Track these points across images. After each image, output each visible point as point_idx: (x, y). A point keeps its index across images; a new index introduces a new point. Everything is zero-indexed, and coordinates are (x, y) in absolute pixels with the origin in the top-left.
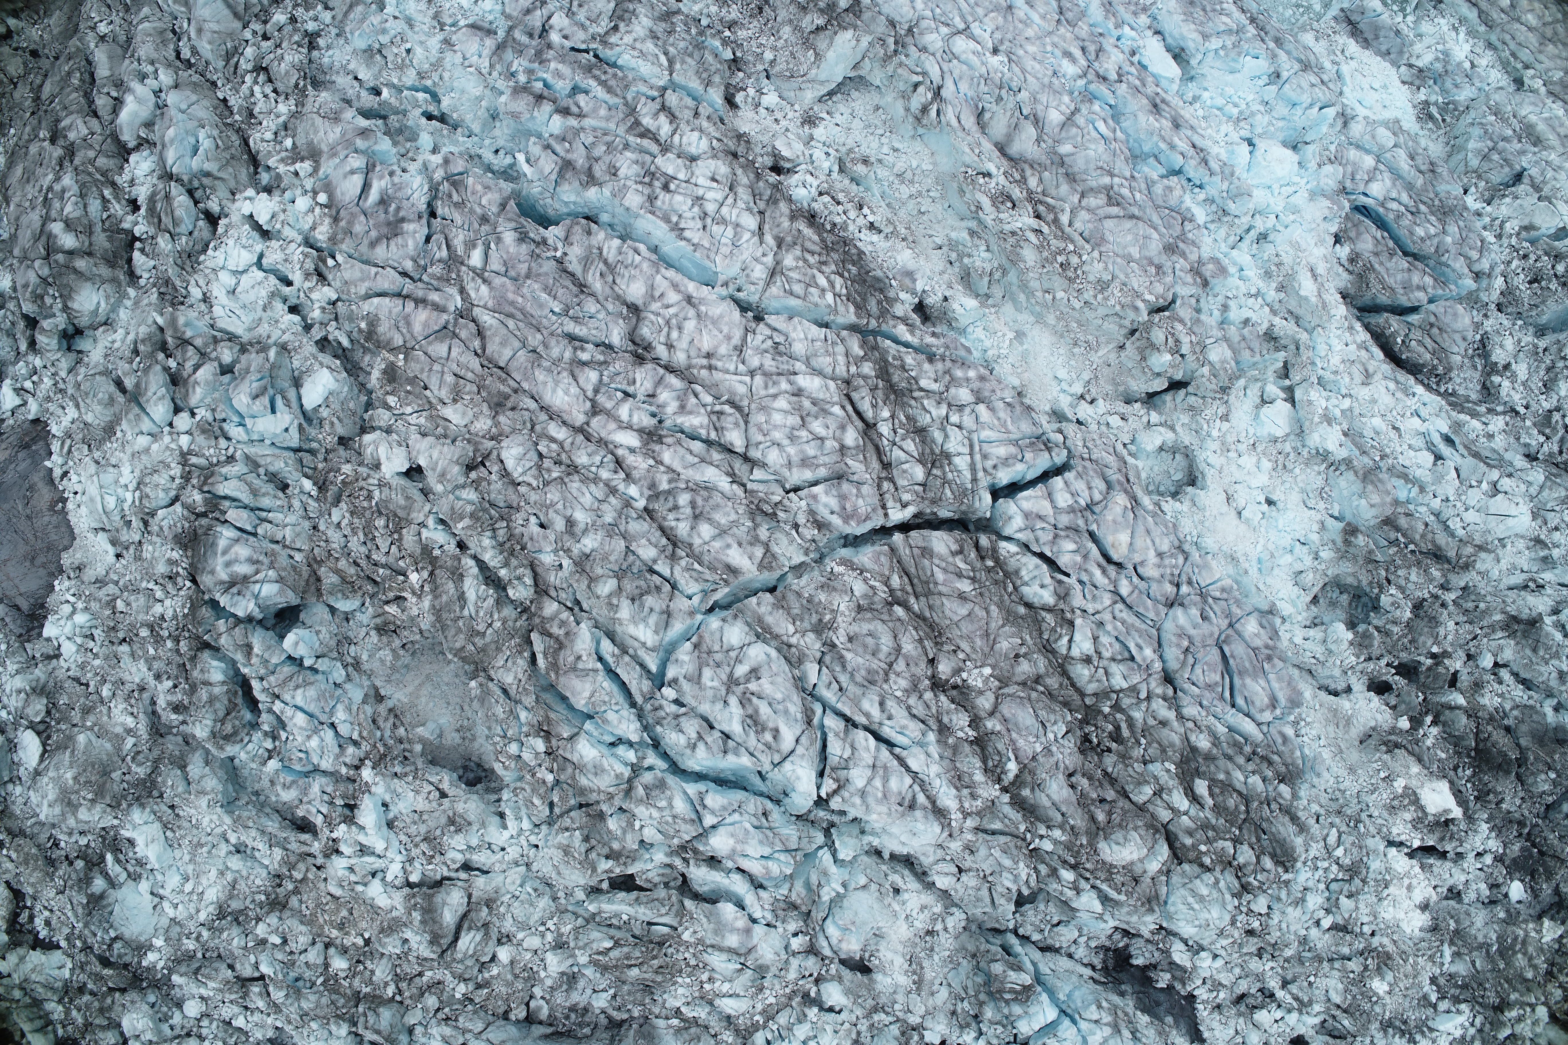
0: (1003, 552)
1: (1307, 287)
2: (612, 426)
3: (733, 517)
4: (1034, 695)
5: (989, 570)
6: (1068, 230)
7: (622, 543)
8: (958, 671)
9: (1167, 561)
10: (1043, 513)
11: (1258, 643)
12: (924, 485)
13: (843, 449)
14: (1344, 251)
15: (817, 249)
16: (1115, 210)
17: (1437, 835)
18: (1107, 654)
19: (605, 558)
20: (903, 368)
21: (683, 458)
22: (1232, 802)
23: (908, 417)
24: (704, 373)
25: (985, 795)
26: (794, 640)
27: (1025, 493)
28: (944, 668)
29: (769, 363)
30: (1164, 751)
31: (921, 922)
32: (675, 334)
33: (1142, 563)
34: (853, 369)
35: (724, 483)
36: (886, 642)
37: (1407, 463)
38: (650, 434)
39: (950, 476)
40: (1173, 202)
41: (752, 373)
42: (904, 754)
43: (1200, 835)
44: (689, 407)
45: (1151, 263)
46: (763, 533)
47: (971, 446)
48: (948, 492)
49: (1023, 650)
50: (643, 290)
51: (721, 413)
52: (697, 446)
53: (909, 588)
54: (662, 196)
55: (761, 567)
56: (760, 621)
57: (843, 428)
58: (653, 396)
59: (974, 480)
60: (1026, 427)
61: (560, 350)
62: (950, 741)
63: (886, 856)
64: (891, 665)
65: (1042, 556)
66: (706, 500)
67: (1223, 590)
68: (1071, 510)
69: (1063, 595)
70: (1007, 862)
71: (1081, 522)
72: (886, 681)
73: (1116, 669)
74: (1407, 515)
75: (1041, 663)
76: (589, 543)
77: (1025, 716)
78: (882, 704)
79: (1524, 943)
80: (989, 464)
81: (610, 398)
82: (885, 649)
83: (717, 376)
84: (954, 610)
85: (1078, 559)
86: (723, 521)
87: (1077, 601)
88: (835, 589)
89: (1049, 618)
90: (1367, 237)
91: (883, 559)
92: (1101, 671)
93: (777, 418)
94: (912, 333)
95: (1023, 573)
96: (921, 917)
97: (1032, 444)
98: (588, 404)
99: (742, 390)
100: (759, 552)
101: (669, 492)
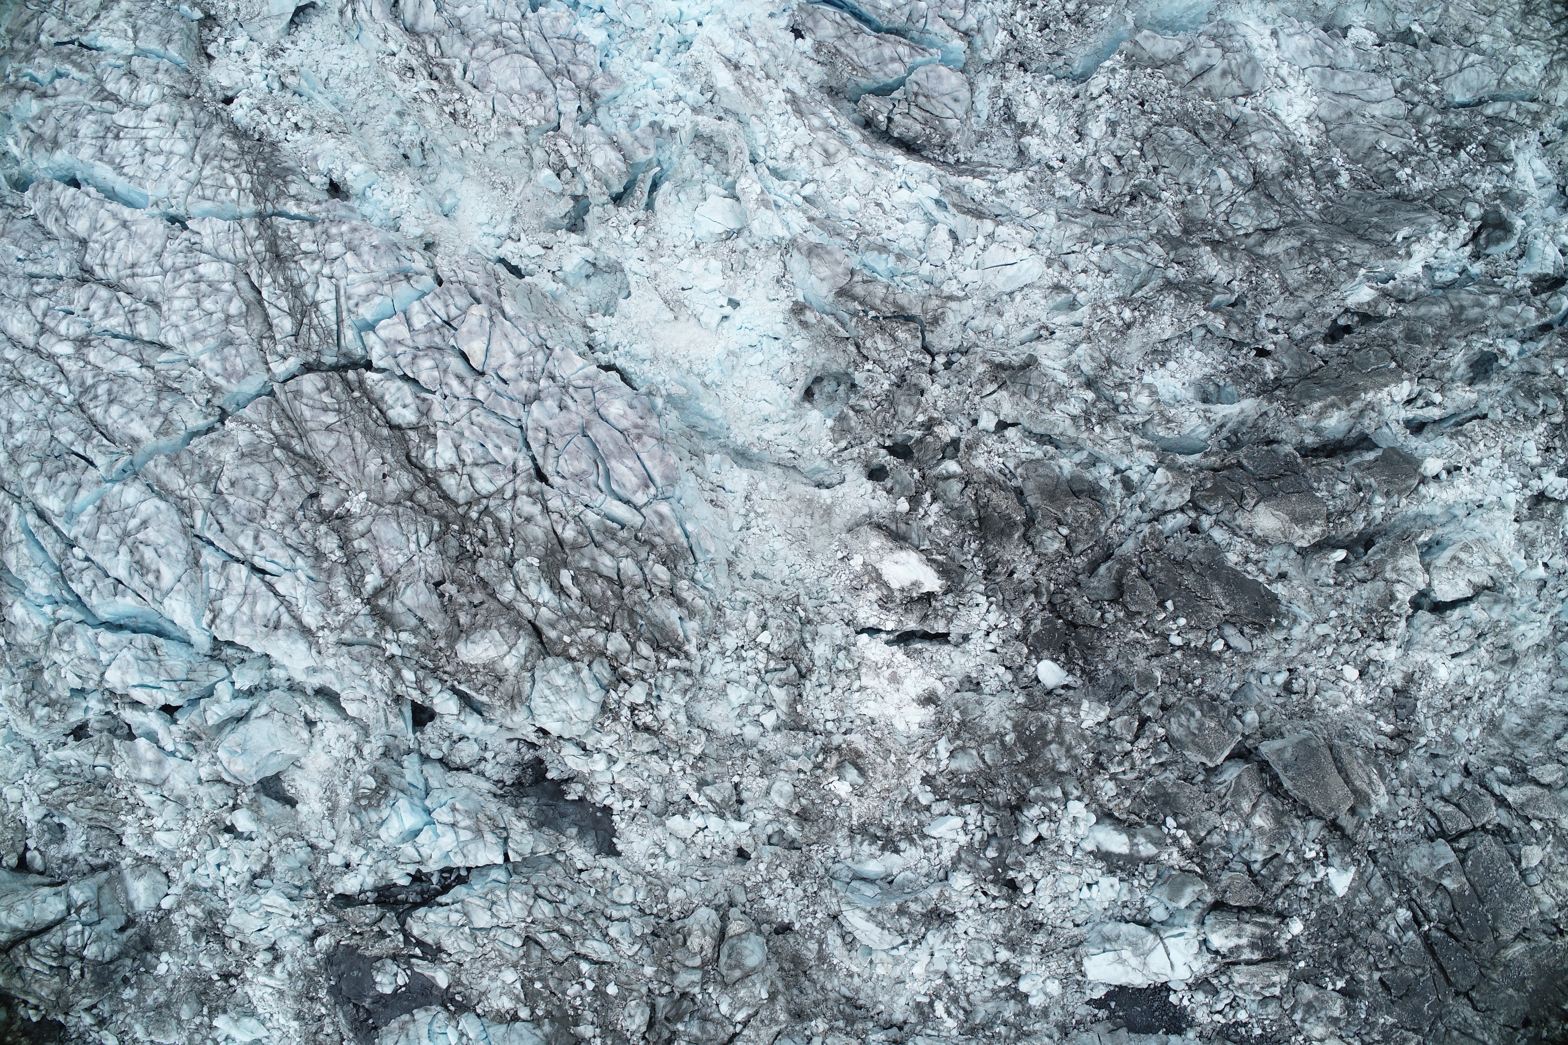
0: (369, 382)
1: (723, 78)
2: (54, 340)
3: (141, 395)
4: (401, 510)
5: (356, 400)
6: (458, 81)
7: (48, 433)
8: (341, 502)
9: (525, 360)
10: (400, 338)
11: (624, 424)
12: (296, 335)
13: (228, 319)
14: (806, 44)
15: (235, 155)
16: (499, 51)
17: (916, 614)
18: (468, 461)
19: (32, 447)
20: (290, 238)
21: (104, 356)
22: (597, 588)
23: (286, 279)
24: (129, 280)
25: (348, 610)
26: (185, 493)
27: (382, 323)
28: (328, 501)
29: (180, 260)
30: (528, 547)
31: (340, 750)
32: (108, 255)
33: (501, 366)
34: (249, 249)
35: (134, 368)
36: (264, 482)
37: (892, 236)
38: (82, 341)
39: (315, 321)
40: (562, 31)
41: (165, 273)
42: (273, 580)
43: (563, 625)
44: (111, 311)
45: (532, 89)
46: (165, 405)
47: (338, 292)
48: (314, 336)
49: (386, 469)
50: (88, 224)
51: (136, 310)
52: (116, 343)
53: (292, 432)
54: (112, 144)
55: (158, 433)
56: (158, 480)
57: (230, 300)
58: (87, 309)
59: (339, 322)
60: (388, 264)
61: (21, 288)
62: (325, 565)
63: (309, 691)
64: (267, 502)
65: (405, 378)
66: (121, 386)
67: (587, 378)
68: (429, 329)
69: (425, 412)
70: (357, 669)
71: (438, 339)
72: (264, 517)
73: (480, 474)
74: (864, 282)
75: (406, 480)
76: (20, 438)
77: (387, 531)
78: (256, 538)
79: (1058, 730)
80: (352, 302)
81: (54, 318)
82: (262, 488)
83: (138, 280)
84: (323, 443)
85: (436, 373)
86: (131, 401)
87: (438, 414)
88: (223, 443)
89: (412, 434)
90: (825, 22)
91: (260, 407)
92: (465, 477)
93: (177, 304)
94: (299, 206)
95: (387, 397)
96: (339, 745)
97: (391, 277)
98: (37, 326)
99: (154, 288)
100: (157, 422)
101: (94, 386)
